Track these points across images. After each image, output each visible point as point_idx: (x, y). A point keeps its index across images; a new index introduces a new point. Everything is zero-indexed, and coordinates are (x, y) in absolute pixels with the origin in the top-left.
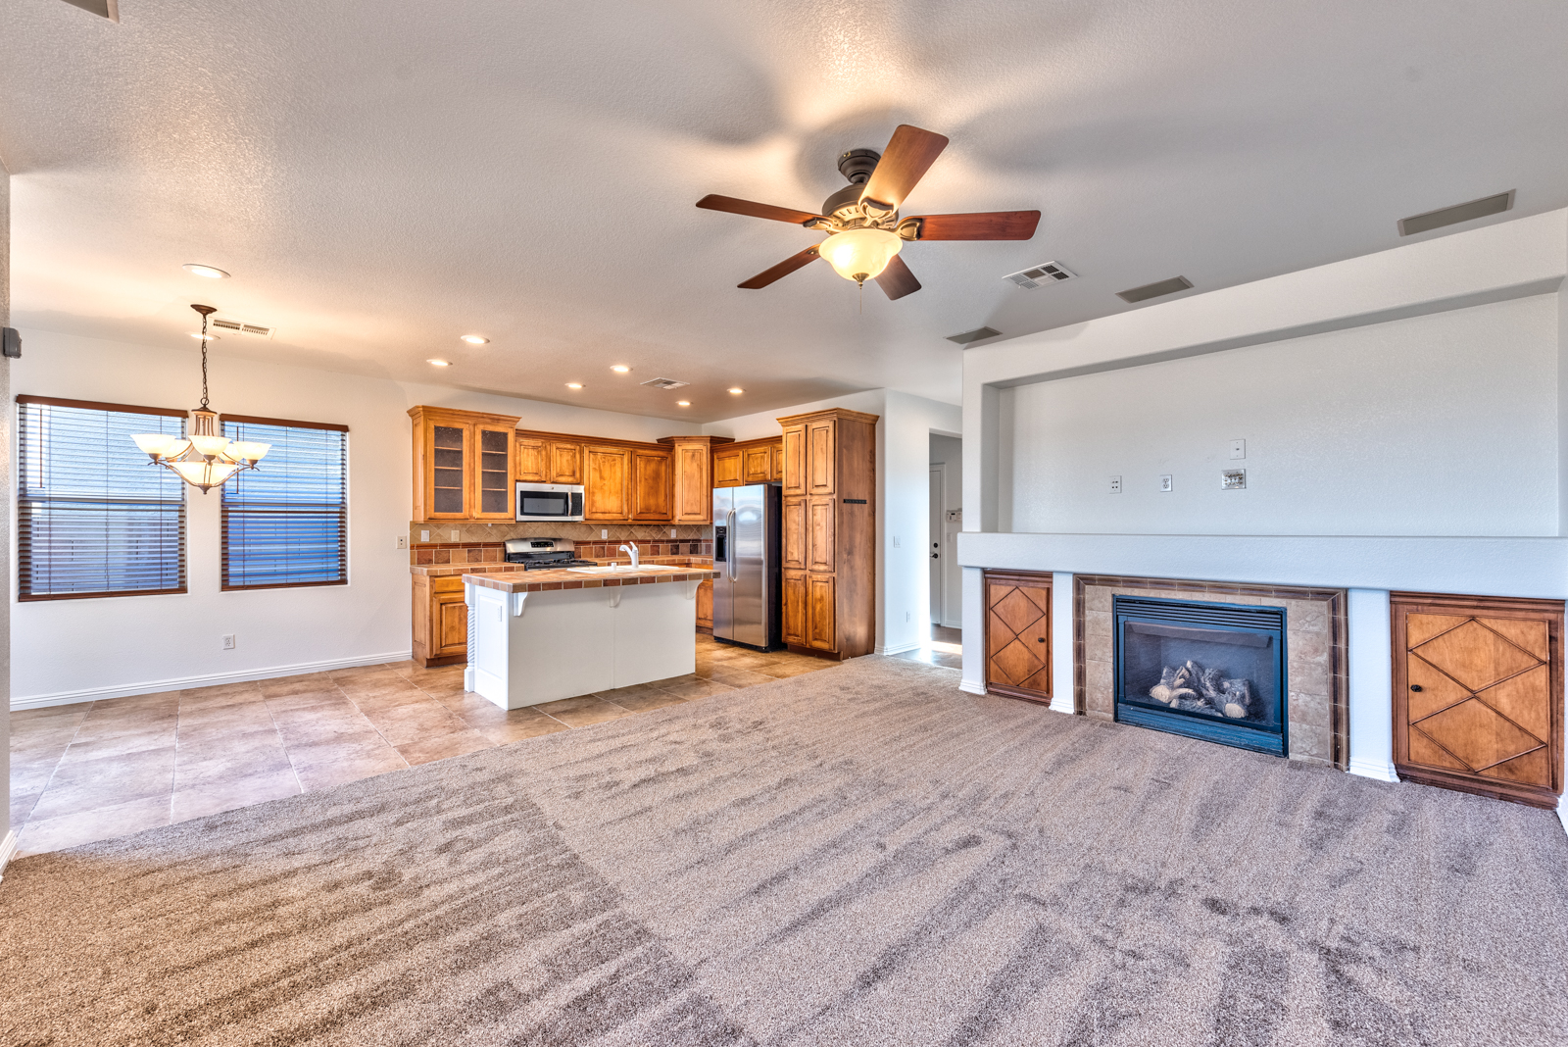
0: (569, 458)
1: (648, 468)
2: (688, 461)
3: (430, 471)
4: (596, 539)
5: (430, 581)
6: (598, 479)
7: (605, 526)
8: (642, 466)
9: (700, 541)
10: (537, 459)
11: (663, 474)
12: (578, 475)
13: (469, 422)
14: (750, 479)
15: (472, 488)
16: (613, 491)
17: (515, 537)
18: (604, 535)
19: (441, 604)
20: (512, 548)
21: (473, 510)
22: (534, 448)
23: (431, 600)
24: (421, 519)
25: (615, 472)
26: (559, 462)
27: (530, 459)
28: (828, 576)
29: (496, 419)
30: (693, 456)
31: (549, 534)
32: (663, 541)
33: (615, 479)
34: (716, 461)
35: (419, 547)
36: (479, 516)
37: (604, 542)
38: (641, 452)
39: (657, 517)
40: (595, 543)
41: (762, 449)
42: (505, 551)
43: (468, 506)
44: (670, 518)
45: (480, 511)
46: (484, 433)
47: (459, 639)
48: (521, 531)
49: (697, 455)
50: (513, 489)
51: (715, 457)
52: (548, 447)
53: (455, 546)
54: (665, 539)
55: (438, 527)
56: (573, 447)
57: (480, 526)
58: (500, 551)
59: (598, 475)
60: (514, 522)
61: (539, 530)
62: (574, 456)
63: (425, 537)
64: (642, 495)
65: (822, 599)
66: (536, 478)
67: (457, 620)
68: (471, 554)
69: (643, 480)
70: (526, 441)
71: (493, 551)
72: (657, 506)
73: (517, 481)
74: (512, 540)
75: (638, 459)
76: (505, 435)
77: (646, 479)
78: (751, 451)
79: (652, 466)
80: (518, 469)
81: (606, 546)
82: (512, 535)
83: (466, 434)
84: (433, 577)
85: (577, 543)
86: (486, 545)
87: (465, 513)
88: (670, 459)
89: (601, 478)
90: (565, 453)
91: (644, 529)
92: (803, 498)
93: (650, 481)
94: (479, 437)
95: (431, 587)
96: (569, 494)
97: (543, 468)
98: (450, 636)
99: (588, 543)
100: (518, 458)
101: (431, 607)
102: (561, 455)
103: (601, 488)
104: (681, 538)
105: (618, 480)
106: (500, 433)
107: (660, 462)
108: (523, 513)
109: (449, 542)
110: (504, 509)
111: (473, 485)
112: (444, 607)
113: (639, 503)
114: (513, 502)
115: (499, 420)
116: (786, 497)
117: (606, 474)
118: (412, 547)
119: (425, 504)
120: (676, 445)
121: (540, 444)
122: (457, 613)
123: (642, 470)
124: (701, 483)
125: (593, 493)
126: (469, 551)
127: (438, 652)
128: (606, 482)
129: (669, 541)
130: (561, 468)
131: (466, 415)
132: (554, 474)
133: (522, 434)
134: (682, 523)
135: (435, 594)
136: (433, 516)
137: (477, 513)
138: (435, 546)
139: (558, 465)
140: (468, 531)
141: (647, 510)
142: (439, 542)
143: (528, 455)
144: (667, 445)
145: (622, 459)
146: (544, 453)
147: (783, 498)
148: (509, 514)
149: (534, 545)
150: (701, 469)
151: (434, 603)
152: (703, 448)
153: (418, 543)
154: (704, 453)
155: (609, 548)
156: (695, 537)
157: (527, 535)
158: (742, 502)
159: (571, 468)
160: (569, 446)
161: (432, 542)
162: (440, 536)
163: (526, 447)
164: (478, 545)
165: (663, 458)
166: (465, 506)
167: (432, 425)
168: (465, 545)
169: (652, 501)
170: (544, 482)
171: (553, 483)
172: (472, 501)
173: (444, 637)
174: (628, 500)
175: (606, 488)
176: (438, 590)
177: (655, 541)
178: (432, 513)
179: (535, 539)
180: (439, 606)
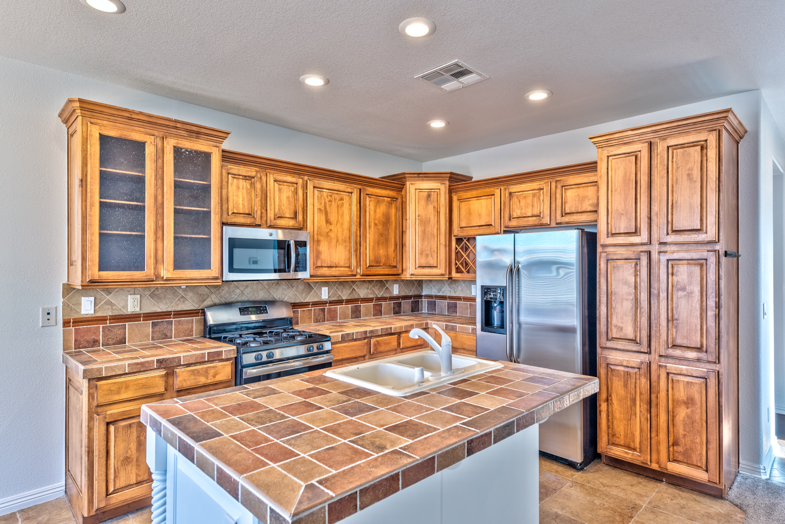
0: (290, 194)
1: (378, 210)
2: (423, 202)
3: (92, 205)
4: (316, 300)
5: (89, 388)
6: (324, 222)
7: (326, 284)
8: (372, 208)
9: (420, 296)
10: (249, 193)
11: (393, 218)
12: (300, 217)
13: (156, 133)
14: (514, 223)
15: (160, 233)
16: (340, 239)
17: (217, 301)
18: (325, 294)
19: (108, 424)
20: (213, 317)
21: (160, 266)
22: (246, 178)
23: (91, 419)
24: (77, 283)
25: (342, 216)
26: (277, 199)
27: (240, 194)
28: (702, 369)
29: (196, 132)
30: (429, 196)
31: (261, 295)
32: (384, 299)
33: (342, 224)
34: (455, 204)
35: (77, 322)
36: (169, 275)
37: (324, 303)
38: (370, 190)
39: (387, 271)
40: (315, 304)
41: (535, 185)
42: (205, 321)
43: (152, 260)
44: (400, 271)
45: (171, 267)
46: (177, 151)
47: (137, 475)
48: (227, 295)
49: (434, 196)
50: (218, 235)
51: (455, 198)
52: (264, 178)
53: (133, 317)
54: (388, 295)
55: (108, 291)
56: (294, 180)
57: (170, 288)
58: (197, 321)
59: (323, 218)
60: (219, 283)
61: (248, 290)
62: (296, 192)
63: (87, 307)
64: (372, 244)
65: (689, 402)
66: (248, 221)
67: (133, 446)
68: (157, 328)
69: (373, 225)
70: (235, 169)
71: (188, 322)
72: (387, 257)
73: (223, 224)
74: (214, 306)
75: (368, 199)
76: (207, 156)
77: (376, 224)
78: (514, 188)
79: (382, 208)
80: (225, 207)
81: (327, 307)
82: (214, 299)
83: (149, 151)
84: (94, 379)
85: (295, 306)
86: (179, 314)
87: (149, 271)
88: (399, 200)
89: (328, 222)
90: (285, 188)
91: (366, 285)
92: (644, 248)
93: (380, 227)
94: (169, 157)
95: (91, 396)
96: (292, 243)
97: (257, 208)
98: (122, 475)
99: (306, 305)
100: (224, 192)
101: (90, 429)
102: (280, 190)
103: (327, 235)
104: (403, 294)
105: (346, 225)
106: (198, 153)
107: (390, 204)
108: (232, 270)
109: (124, 312)
110: (206, 265)
111: (159, 228)
112: (112, 428)
113: (368, 255)
114: (216, 253)
115: (198, 133)
116: (604, 246)
117: (333, 217)
118: (66, 323)
119: (84, 259)
120: (408, 183)
121: (254, 174)
122: (135, 434)
123: (372, 213)
124: (439, 229)
125: (318, 241)
126: (154, 325)
127: (102, 505)
128: (332, 227)
129: (392, 298)
130: (280, 206)
131: (151, 122)
132: (271, 215)
133: (228, 157)
134: (414, 278)
135: (95, 409)
136: (96, 278)
137: (167, 271)
138: (102, 320)
139: (277, 204)
140: (153, 295)
141: (376, 263)
142: (109, 313)
143: (238, 188)
144: (397, 183)
145: (351, 198)
146: (258, 186)
147: (599, 249)
148: (214, 271)
149: (243, 311)
150: (438, 213)
151: (96, 423)
152: (442, 187)
153: (76, 316)
154: (442, 192)
155: (329, 310)
156: (417, 293)
157: (234, 298)
158: (529, 252)
159: (292, 208)
160: (290, 178)
161: (99, 314)
162: (111, 304)
163: (235, 176)
164: (167, 314)
165: (394, 199)
166: (149, 261)
167: (95, 132)
168: (148, 316)
169: (382, 252)
170: (259, 226)
171: (270, 227)
172: (160, 252)
173: (112, 477)
174: (356, 250)
175: (332, 235)
176: (102, 400)
177: (378, 299)
178: (94, 272)
179: (242, 302)
180: (103, 427)
